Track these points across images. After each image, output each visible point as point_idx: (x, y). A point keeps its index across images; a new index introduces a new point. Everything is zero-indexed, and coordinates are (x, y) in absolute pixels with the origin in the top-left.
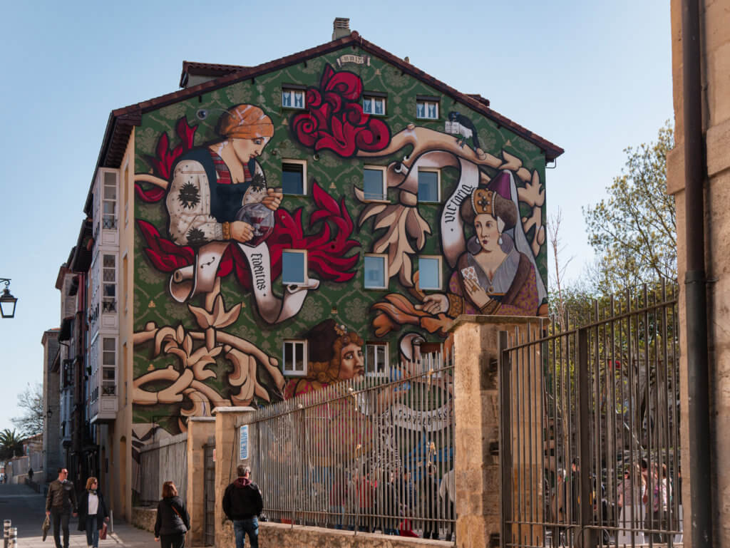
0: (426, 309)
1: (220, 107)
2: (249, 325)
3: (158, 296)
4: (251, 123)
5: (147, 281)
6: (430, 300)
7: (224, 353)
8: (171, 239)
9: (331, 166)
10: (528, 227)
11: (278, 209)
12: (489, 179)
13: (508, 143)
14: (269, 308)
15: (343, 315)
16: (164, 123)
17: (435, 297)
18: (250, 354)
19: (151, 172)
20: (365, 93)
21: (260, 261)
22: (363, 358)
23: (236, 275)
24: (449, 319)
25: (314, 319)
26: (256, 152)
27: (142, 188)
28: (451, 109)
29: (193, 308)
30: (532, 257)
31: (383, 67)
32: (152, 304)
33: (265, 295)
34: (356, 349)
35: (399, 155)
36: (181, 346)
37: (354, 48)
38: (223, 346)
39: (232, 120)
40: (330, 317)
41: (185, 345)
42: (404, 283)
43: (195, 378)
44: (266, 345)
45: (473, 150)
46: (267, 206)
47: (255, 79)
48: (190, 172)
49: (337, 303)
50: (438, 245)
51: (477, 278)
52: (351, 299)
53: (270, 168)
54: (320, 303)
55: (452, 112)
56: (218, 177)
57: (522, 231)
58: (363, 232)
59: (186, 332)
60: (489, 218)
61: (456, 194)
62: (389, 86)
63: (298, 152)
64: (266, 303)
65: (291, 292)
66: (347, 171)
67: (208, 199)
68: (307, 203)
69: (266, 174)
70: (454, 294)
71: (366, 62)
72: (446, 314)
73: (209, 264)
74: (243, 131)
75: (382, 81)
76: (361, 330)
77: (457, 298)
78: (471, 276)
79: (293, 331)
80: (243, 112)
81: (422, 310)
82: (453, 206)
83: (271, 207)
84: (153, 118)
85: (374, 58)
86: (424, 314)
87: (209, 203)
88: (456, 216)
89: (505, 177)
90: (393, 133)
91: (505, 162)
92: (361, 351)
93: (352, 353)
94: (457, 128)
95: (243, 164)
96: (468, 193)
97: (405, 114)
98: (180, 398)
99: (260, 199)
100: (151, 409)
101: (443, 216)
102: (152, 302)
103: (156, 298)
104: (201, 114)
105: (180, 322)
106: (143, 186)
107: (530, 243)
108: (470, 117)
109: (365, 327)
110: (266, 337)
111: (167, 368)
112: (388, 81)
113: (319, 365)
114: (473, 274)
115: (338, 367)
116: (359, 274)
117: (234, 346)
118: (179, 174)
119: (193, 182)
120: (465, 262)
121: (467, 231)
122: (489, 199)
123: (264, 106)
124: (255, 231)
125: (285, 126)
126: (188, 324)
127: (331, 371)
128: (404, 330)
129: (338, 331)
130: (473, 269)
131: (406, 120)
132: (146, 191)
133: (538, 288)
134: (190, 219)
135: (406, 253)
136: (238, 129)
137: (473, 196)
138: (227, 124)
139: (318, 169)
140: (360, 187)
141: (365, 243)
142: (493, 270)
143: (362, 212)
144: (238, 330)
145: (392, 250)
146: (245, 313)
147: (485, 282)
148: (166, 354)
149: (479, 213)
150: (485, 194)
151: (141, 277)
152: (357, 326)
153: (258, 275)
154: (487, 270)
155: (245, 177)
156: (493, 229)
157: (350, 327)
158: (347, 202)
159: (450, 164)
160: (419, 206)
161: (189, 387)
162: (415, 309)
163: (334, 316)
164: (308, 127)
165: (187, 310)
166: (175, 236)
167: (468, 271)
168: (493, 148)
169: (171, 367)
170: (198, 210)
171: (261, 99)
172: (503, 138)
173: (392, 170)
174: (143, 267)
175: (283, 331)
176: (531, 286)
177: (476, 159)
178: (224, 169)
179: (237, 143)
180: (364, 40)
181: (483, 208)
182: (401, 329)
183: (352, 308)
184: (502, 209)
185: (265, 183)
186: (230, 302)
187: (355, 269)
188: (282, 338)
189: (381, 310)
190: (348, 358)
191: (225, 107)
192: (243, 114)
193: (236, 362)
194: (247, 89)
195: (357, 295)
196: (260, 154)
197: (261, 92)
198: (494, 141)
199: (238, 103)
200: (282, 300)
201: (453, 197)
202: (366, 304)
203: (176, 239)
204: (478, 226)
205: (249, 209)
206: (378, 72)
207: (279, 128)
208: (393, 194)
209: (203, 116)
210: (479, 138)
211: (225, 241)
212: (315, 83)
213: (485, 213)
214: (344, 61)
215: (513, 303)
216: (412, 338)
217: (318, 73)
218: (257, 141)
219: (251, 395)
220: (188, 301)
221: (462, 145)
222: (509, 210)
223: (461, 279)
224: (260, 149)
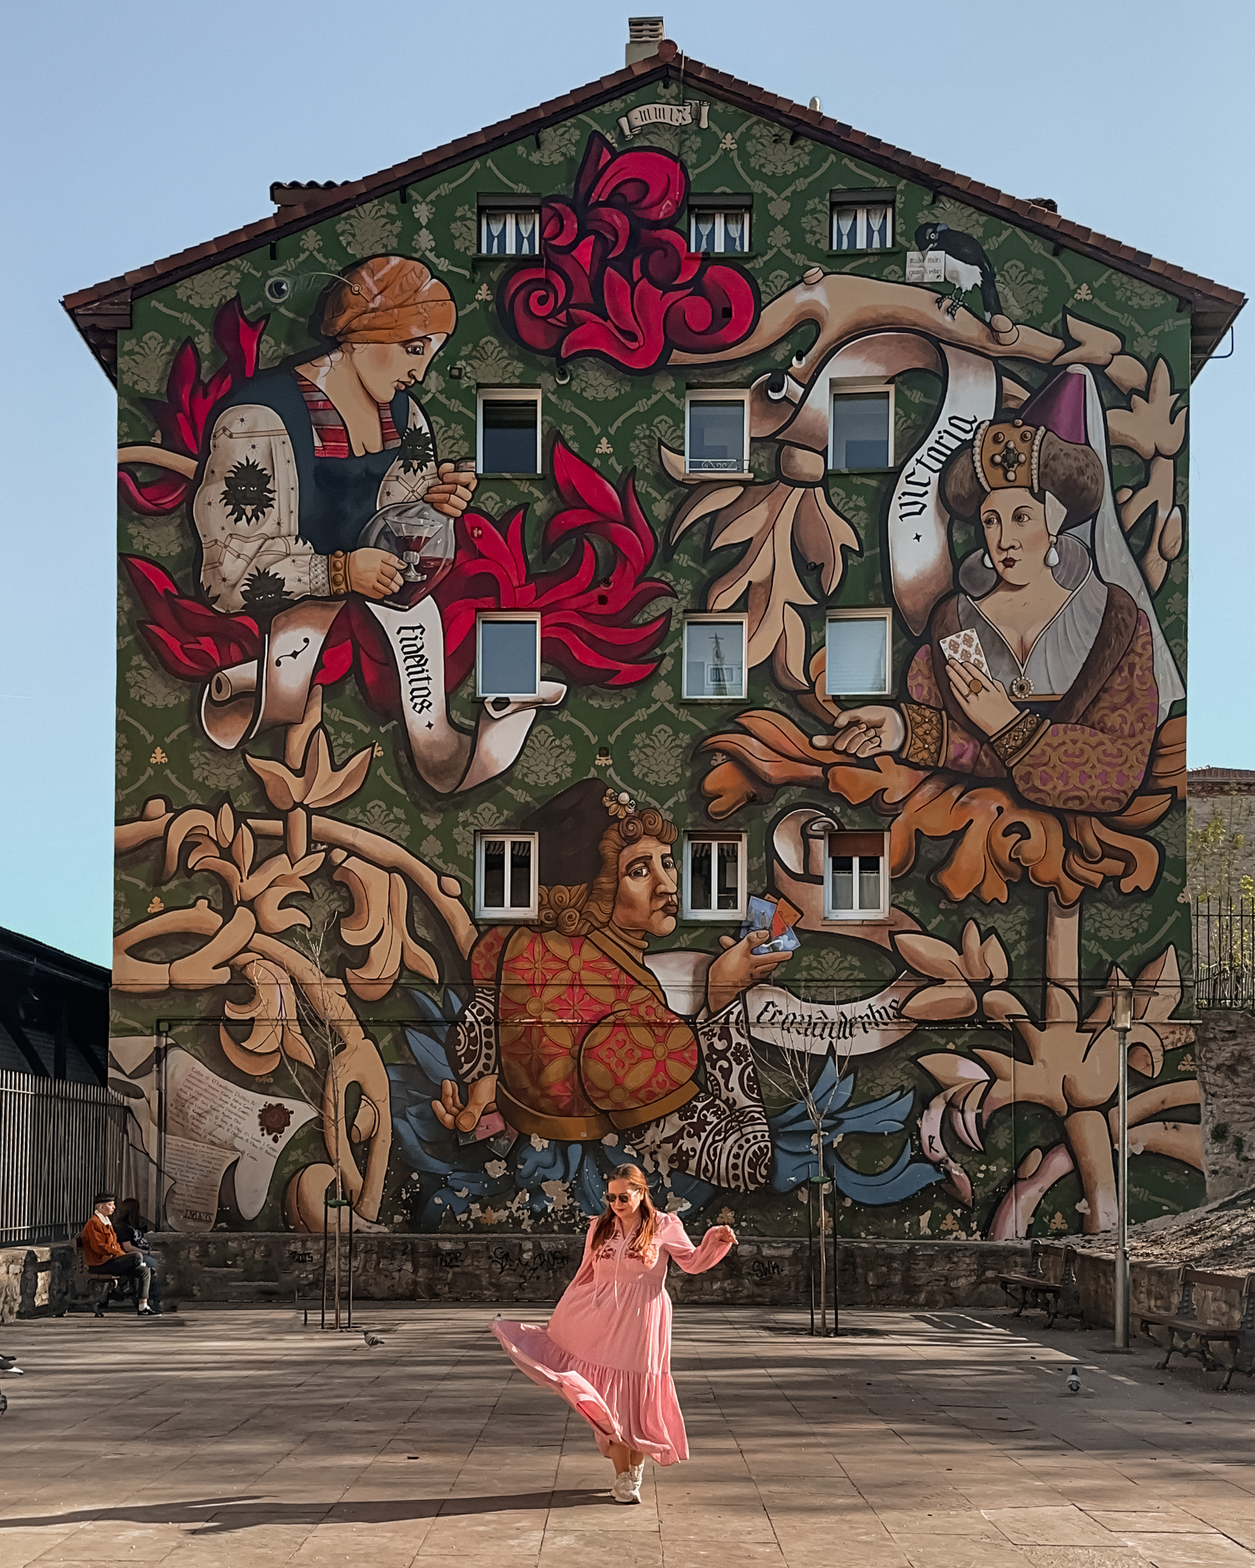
0: (841, 746)
1: (324, 267)
2: (391, 799)
3: (174, 736)
4: (398, 302)
5: (148, 701)
6: (855, 723)
7: (328, 866)
8: (205, 599)
9: (601, 396)
10: (1132, 515)
11: (464, 512)
12: (1025, 395)
13: (1084, 293)
14: (439, 756)
15: (625, 768)
16: (186, 318)
17: (867, 714)
18: (391, 869)
19: (158, 439)
20: (693, 201)
21: (419, 643)
22: (674, 872)
23: (360, 681)
24: (902, 768)
25: (553, 780)
26: (410, 375)
27: (134, 478)
28: (924, 218)
29: (255, 763)
30: (1144, 593)
31: (743, 128)
32: (159, 756)
33: (430, 725)
34: (656, 850)
35: (779, 355)
36: (227, 854)
37: (666, 86)
38: (328, 852)
39: (352, 298)
40: (593, 773)
41: (236, 851)
42: (785, 682)
43: (258, 929)
44: (432, 846)
45: (983, 321)
46: (435, 506)
47: (410, 191)
48: (250, 434)
49: (612, 740)
50: (879, 578)
51: (983, 659)
52: (647, 727)
53: (443, 412)
54: (567, 741)
55: (928, 225)
56: (317, 443)
57: (1115, 527)
58: (683, 559)
59: (240, 818)
60: (1022, 497)
61: (930, 442)
62: (757, 174)
63: (518, 367)
64: (432, 745)
65: (496, 715)
66: (642, 406)
67: (295, 497)
68: (537, 493)
69: (436, 428)
70: (919, 704)
71: (697, 119)
72: (896, 755)
73: (295, 655)
74: (378, 322)
75: (738, 164)
76: (670, 803)
77: (927, 713)
78: (965, 653)
79: (500, 811)
80: (379, 275)
81: (832, 748)
82: (922, 475)
83: (447, 508)
84: (161, 307)
85: (720, 106)
86: (837, 758)
87: (295, 507)
88: (930, 500)
89: (1071, 386)
90: (765, 298)
91: (1072, 343)
92: (671, 855)
93: (646, 860)
94: (940, 266)
95: (378, 406)
96: (963, 436)
97: (798, 245)
98: (224, 976)
99: (421, 490)
100: (153, 1003)
101: (895, 502)
102: (158, 750)
103: (168, 740)
104: (277, 289)
105: (226, 797)
106: (138, 474)
107: (1139, 557)
108: (977, 233)
109: (682, 796)
110: (432, 827)
111: (193, 905)
112: (754, 162)
113: (564, 893)
114: (972, 650)
115: (610, 896)
116: (668, 664)
117: (352, 851)
118: (222, 439)
119: (258, 458)
120: (949, 617)
121: (958, 537)
122: (1023, 447)
123: (431, 256)
124: (408, 569)
125: (485, 303)
126: (244, 800)
127: (593, 908)
128: (782, 801)
129: (613, 807)
130: (975, 635)
131: (800, 259)
132: (146, 485)
133: (1160, 678)
134: (250, 548)
135: (790, 604)
136: (365, 320)
137: (977, 443)
138: (340, 309)
139: (568, 406)
140: (675, 445)
141: (685, 586)
142: (1030, 637)
143: (680, 506)
144: (363, 811)
145: (757, 599)
146: (381, 771)
147: (1005, 665)
148: (191, 872)
149: (993, 489)
150: (1012, 436)
151: (133, 693)
152: (661, 793)
153: (413, 677)
154: (1012, 639)
155: (385, 439)
156: (1032, 527)
157: (642, 796)
158: (641, 486)
159: (919, 365)
160: (831, 481)
161: (245, 949)
162: (811, 744)
163: (602, 769)
164: (542, 301)
165: (243, 767)
166: (213, 593)
167: (960, 641)
168: (1038, 309)
169: (203, 903)
170: (268, 526)
171: (425, 240)
172: (1069, 279)
173: (761, 394)
174: (139, 667)
175: (474, 812)
176: (1138, 672)
177: (990, 345)
178: (331, 420)
179: (363, 354)
180: (690, 62)
181: (1006, 472)
182: (773, 799)
183: (648, 751)
184: (1061, 471)
185: (434, 450)
186: (346, 745)
187: (658, 651)
188: (472, 829)
189: (723, 752)
190: (638, 874)
191: (335, 266)
192: (376, 283)
193: (356, 887)
194: (388, 215)
195: (662, 716)
196: (420, 379)
197: (424, 221)
198: (1043, 291)
199: (367, 253)
200: (474, 735)
201: (923, 450)
202: (685, 739)
203: (215, 599)
204: (989, 521)
205: (392, 518)
206: (729, 142)
207: (469, 308)
208: (764, 456)
209: (281, 292)
210: (999, 287)
211: (334, 597)
212: (562, 188)
213: (1012, 485)
214: (638, 122)
215: (1084, 720)
216: (804, 820)
217: (571, 160)
218: (410, 346)
219: (393, 968)
220: (242, 748)
221: (951, 311)
222: (1081, 472)
223: (939, 663)
224: (419, 365)
